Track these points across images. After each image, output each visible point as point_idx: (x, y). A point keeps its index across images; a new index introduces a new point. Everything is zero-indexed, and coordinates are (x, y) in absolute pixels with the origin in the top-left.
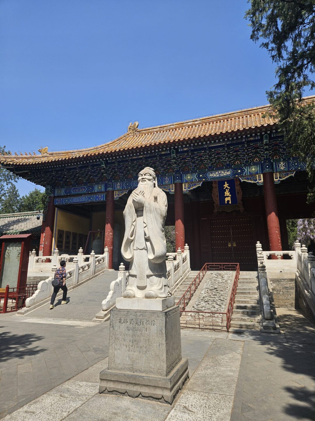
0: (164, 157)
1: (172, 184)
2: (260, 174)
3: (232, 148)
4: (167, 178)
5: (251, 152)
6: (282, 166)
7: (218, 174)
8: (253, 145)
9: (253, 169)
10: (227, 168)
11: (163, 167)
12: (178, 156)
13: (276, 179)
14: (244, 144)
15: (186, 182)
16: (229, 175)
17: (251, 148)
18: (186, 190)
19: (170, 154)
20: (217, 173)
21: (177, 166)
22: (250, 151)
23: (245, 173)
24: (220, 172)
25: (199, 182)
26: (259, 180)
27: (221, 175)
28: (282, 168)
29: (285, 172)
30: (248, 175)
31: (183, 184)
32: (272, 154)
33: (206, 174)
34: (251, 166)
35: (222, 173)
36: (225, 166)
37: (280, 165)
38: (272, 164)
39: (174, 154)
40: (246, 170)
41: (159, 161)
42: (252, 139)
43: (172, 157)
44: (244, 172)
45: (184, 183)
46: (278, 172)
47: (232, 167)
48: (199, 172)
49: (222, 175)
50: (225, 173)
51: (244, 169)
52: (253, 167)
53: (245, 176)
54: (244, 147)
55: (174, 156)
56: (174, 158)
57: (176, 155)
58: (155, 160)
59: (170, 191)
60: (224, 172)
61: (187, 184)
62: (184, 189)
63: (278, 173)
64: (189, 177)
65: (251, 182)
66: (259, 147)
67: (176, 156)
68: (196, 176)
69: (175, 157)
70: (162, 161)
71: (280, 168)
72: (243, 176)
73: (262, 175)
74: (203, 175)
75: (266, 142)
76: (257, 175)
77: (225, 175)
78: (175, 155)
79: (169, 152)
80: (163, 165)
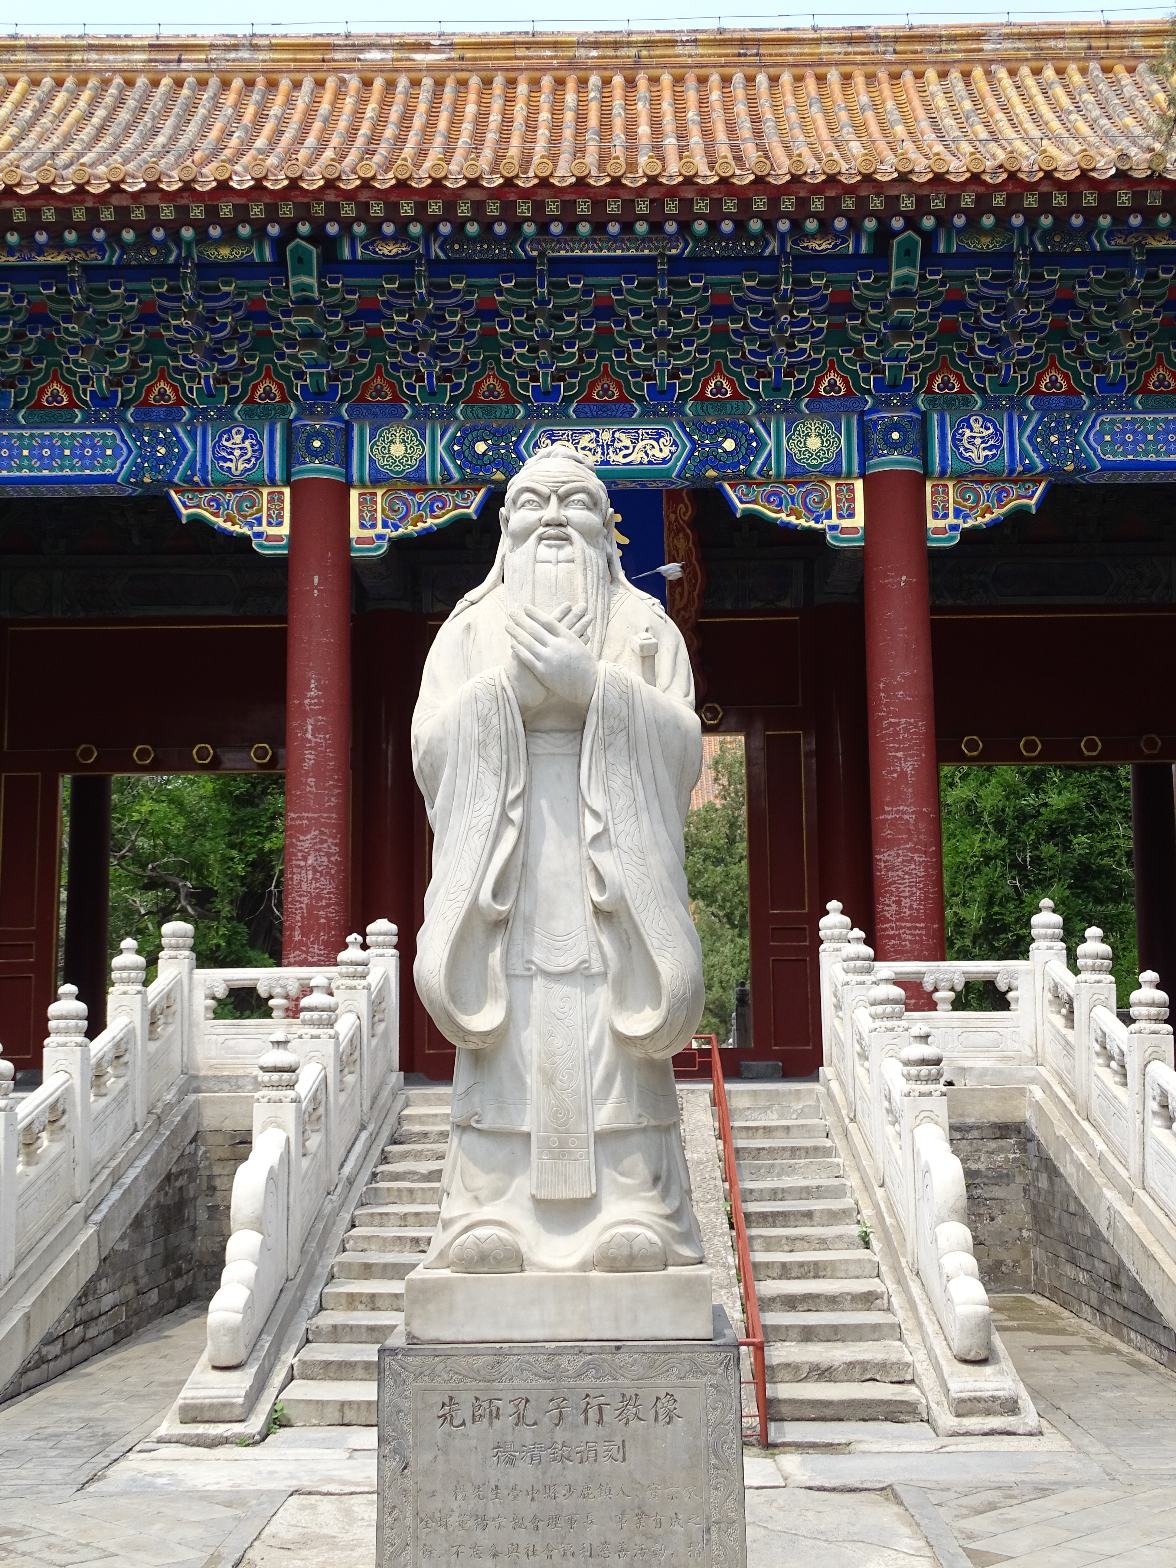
0: (228, 284)
1: (273, 483)
2: (849, 475)
3: (696, 290)
4: (238, 438)
5: (806, 332)
6: (978, 441)
7: (593, 445)
8: (826, 287)
9: (814, 443)
10: (650, 414)
11: (213, 353)
12: (335, 291)
13: (936, 516)
14: (776, 270)
15: (378, 479)
16: (665, 461)
17: (813, 304)
18: (370, 533)
19: (278, 268)
20: (585, 441)
21: (323, 361)
22: (805, 321)
23: (760, 462)
24: (606, 437)
25: (462, 490)
26: (840, 516)
27: (612, 457)
28: (974, 456)
29: (991, 482)
30: (778, 475)
31: (354, 495)
32: (925, 359)
33: (517, 443)
34: (802, 417)
35: (618, 445)
36: (640, 399)
37: (968, 433)
38: (924, 422)
39: (310, 274)
40: (771, 444)
41: (192, 305)
42: (822, 246)
43: (293, 296)
44: (757, 452)
45: (363, 485)
46: (950, 478)
47: (685, 415)
48: (467, 418)
49: (619, 458)
50: (641, 444)
51: (756, 436)
52: (813, 426)
53: (761, 480)
54: (768, 293)
55: (309, 288)
56: (305, 304)
57: (322, 285)
58: (160, 295)
59: (259, 535)
60: (634, 443)
61: (380, 493)
62: (355, 531)
63: (950, 485)
64: (397, 450)
65: (793, 519)
66: (859, 305)
67: (320, 293)
68: (448, 448)
69: (316, 295)
70: (210, 311)
71: (966, 449)
72: (748, 480)
73: (859, 485)
74: (494, 447)
75: (905, 280)
76: (833, 484)
77: (636, 457)
78: (313, 281)
79: (268, 256)
80: (218, 342)
